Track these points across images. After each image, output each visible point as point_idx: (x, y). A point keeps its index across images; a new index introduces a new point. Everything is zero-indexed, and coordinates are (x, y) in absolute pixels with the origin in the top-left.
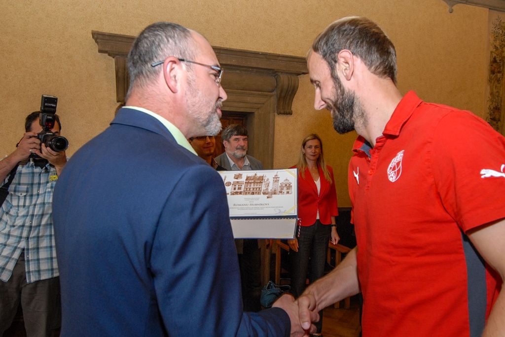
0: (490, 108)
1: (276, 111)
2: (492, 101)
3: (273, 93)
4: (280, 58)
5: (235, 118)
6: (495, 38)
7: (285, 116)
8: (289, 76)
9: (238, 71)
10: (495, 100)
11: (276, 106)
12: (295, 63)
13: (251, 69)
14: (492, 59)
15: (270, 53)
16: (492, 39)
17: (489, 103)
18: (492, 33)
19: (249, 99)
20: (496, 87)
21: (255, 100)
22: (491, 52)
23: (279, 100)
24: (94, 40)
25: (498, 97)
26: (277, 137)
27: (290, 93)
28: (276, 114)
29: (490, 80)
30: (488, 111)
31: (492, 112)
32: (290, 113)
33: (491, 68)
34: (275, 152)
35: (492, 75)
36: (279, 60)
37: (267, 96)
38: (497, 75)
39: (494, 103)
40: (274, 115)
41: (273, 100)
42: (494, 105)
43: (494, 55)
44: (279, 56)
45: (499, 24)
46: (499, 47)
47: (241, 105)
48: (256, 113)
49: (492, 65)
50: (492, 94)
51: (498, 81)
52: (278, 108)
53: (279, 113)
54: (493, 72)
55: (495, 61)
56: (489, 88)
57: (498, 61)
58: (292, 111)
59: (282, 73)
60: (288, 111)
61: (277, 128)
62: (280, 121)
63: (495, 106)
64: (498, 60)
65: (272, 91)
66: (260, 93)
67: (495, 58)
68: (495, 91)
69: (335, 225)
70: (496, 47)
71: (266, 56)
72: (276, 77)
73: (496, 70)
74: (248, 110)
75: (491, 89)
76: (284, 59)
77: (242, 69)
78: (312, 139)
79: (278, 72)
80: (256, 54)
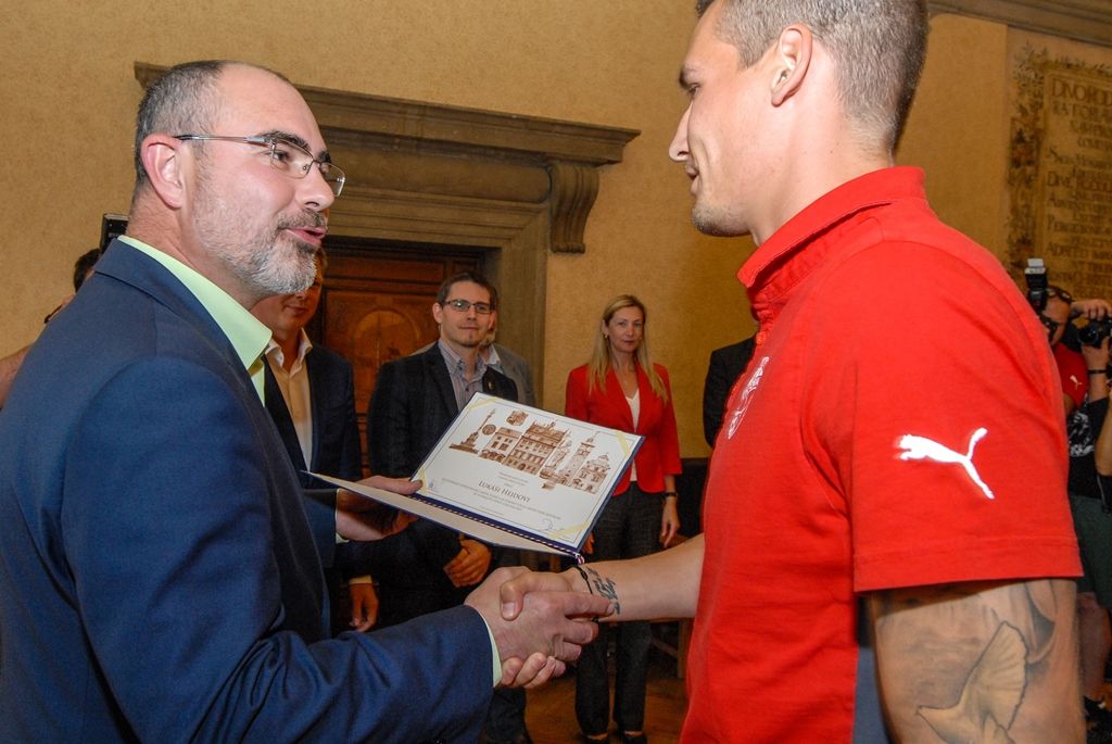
0: (1010, 241)
1: (549, 245)
2: (1015, 226)
3: (542, 206)
4: (557, 128)
5: (457, 259)
6: (1020, 88)
7: (568, 257)
8: (578, 168)
9: (464, 156)
10: (1020, 224)
11: (548, 234)
12: (591, 139)
13: (492, 152)
14: (1014, 135)
15: (535, 117)
16: (1014, 92)
17: (1009, 230)
18: (1015, 78)
19: (488, 218)
20: (1023, 194)
21: (501, 220)
22: (1013, 120)
23: (555, 220)
24: (138, 84)
25: (1027, 216)
26: (552, 302)
27: (580, 205)
28: (549, 251)
29: (1010, 181)
30: (1006, 247)
31: (1014, 248)
32: (581, 251)
33: (1013, 154)
34: (547, 336)
35: (1014, 169)
36: (557, 132)
37: (529, 210)
38: (1024, 171)
39: (1019, 230)
40: (546, 255)
41: (543, 221)
42: (1019, 234)
43: (1019, 126)
44: (554, 123)
45: (1029, 60)
46: (1028, 108)
47: (471, 230)
48: (505, 250)
49: (1014, 148)
50: (1014, 210)
51: (1028, 181)
52: (553, 237)
53: (557, 250)
54: (1016, 163)
55: (1020, 139)
56: (1007, 197)
57: (1028, 139)
58: (584, 246)
59: (562, 160)
60: (575, 245)
61: (551, 282)
62: (559, 270)
63: (1020, 237)
64: (1026, 136)
65: (540, 201)
66: (514, 204)
67: (1020, 133)
68: (1021, 203)
69: (673, 495)
70: (1022, 110)
71: (527, 123)
72: (549, 168)
73: (1023, 159)
74: (487, 243)
75: (1013, 200)
76: (570, 130)
77: (474, 150)
78: (627, 306)
79: (552, 158)
80: (504, 119)
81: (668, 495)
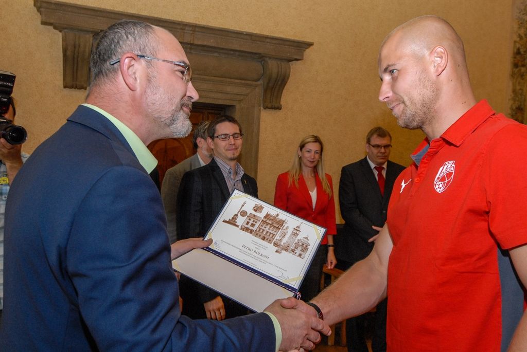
0: (511, 108)
1: (262, 105)
2: (515, 100)
3: (259, 83)
4: (268, 40)
5: (210, 111)
6: (519, 25)
7: (273, 111)
8: (279, 63)
9: (216, 54)
10: (517, 99)
11: (261, 99)
12: (287, 47)
13: (232, 52)
14: (515, 50)
15: (256, 34)
16: (516, 26)
17: (512, 102)
18: (517, 19)
19: (229, 89)
20: (519, 83)
21: (236, 90)
22: (515, 42)
23: (265, 91)
24: (35, 9)
25: (521, 95)
26: (262, 136)
27: (279, 83)
28: (262, 108)
29: (513, 75)
30: (509, 112)
31: (514, 112)
32: (279, 108)
33: (514, 61)
34: (259, 155)
35: (514, 69)
36: (267, 42)
37: (251, 85)
38: (520, 70)
39: (517, 102)
40: (260, 110)
41: (259, 91)
42: (517, 104)
43: (518, 45)
44: (267, 37)
45: (525, 10)
46: (523, 35)
47: (220, 95)
48: (238, 107)
49: (515, 58)
50: (514, 91)
51: (522, 76)
52: (264, 101)
53: (266, 108)
54: (516, 65)
55: (518, 52)
56: (511, 84)
57: (522, 53)
58: (281, 105)
59: (270, 58)
60: (276, 105)
61: (263, 126)
62: (267, 118)
63: (517, 106)
64: (522, 51)
65: (258, 80)
66: (243, 82)
67: (518, 49)
68: (518, 88)
69: (332, 246)
70: (520, 37)
71: (251, 37)
72: (263, 62)
73: (520, 64)
74: (228, 103)
75: (514, 85)
76: (274, 42)
77: (222, 51)
78: (313, 142)
79: (266, 57)
80: (238, 34)
81: (329, 246)
